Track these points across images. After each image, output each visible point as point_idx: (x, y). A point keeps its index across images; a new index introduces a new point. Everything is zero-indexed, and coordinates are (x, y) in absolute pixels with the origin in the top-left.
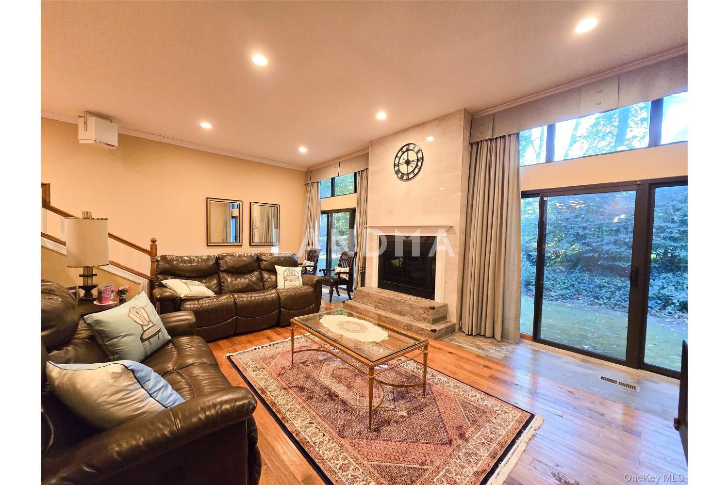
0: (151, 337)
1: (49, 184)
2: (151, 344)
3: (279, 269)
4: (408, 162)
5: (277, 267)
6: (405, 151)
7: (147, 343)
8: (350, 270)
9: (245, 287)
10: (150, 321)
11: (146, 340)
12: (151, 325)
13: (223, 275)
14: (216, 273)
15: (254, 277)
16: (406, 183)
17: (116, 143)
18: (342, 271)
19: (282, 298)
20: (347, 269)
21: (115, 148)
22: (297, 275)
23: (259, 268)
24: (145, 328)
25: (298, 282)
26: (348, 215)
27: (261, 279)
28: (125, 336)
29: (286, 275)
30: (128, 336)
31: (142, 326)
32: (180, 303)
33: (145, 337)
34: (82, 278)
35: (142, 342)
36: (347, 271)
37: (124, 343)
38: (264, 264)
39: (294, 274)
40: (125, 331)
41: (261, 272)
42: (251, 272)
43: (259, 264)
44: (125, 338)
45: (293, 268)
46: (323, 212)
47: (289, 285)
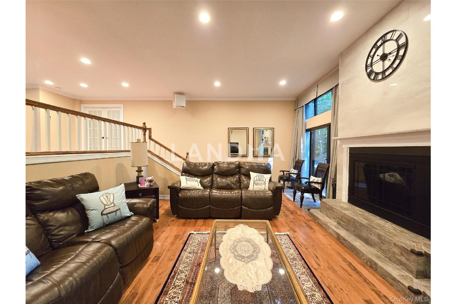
0: (109, 213)
1: (151, 128)
2: (108, 218)
3: (253, 174)
4: (384, 57)
5: (251, 173)
6: (380, 46)
7: (105, 217)
8: (323, 181)
9: (226, 186)
10: (113, 203)
11: (105, 214)
12: (112, 205)
13: (215, 176)
14: (211, 174)
15: (234, 179)
16: (382, 82)
17: (185, 105)
18: (315, 181)
19: (243, 198)
20: (320, 180)
21: (185, 108)
22: (264, 180)
23: (239, 173)
24: (107, 207)
25: (264, 186)
26: (325, 130)
27: (239, 181)
28: (92, 210)
29: (255, 180)
30: (94, 210)
31: (105, 205)
32: (180, 191)
33: (104, 213)
34: (137, 172)
35: (101, 215)
36: (320, 181)
37: (91, 214)
38: (243, 171)
39: (262, 179)
40: (93, 207)
41: (240, 175)
42: (232, 175)
43: (240, 170)
44: (92, 211)
45: (262, 174)
46: (307, 131)
47: (257, 188)
